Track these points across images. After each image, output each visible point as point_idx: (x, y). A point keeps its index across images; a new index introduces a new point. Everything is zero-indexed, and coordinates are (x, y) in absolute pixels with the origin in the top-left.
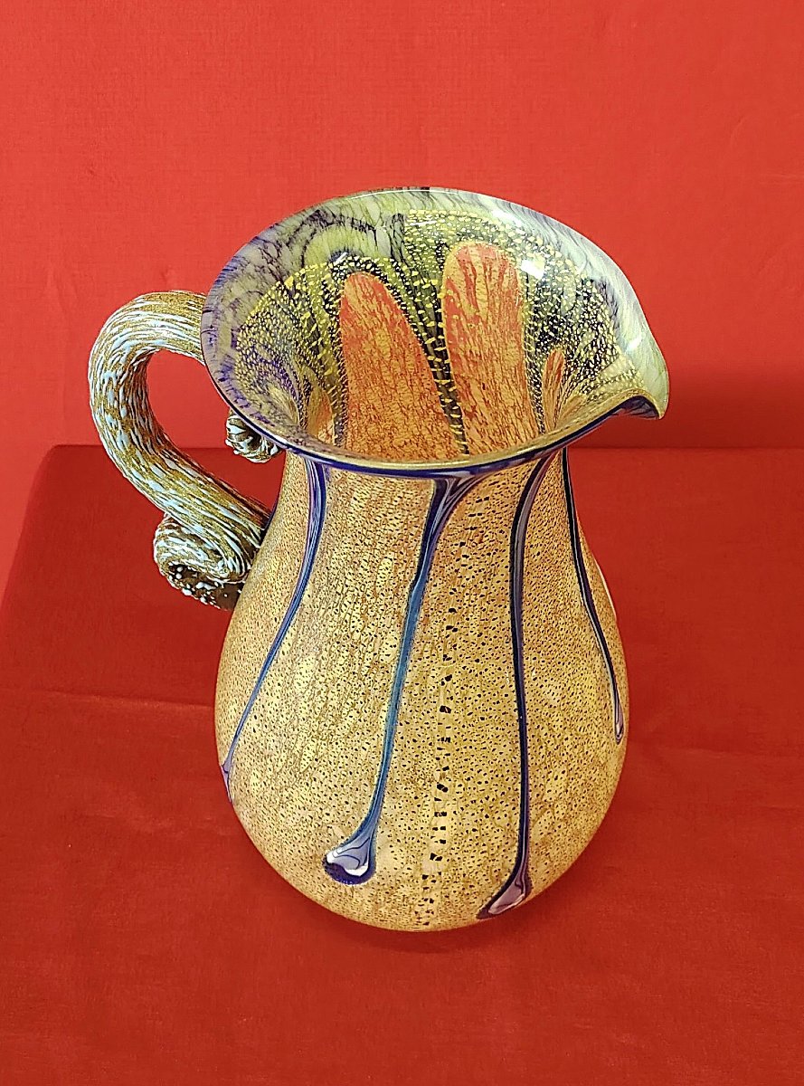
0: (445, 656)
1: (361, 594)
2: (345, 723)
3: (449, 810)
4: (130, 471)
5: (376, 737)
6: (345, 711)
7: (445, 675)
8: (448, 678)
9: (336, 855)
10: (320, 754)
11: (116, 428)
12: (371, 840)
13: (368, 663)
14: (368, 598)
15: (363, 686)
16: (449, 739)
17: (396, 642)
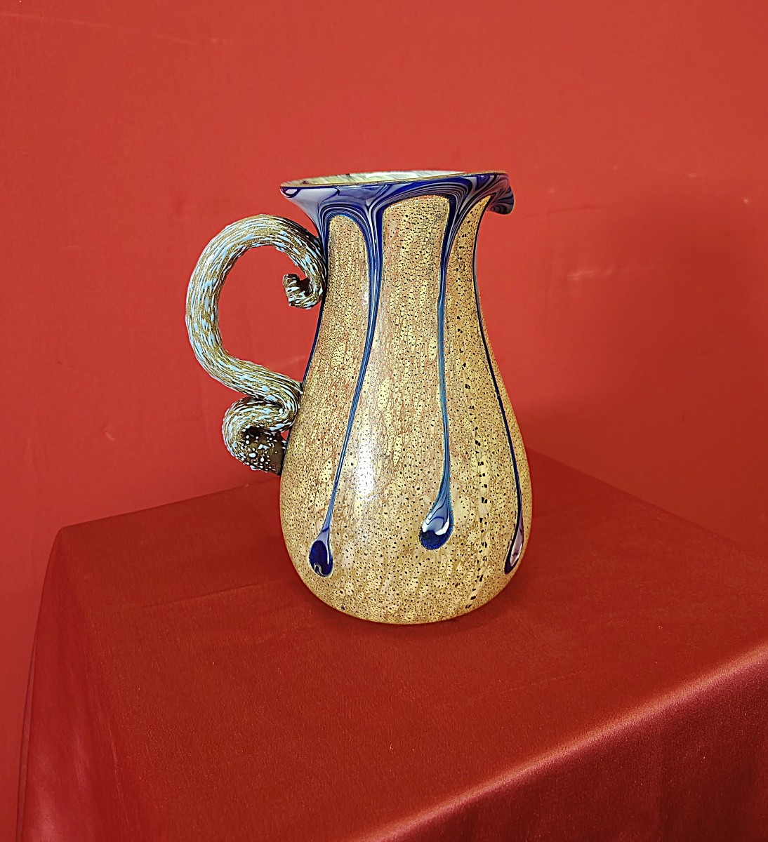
0: (460, 350)
1: (411, 317)
2: (418, 411)
3: (484, 459)
4: (217, 362)
5: (437, 414)
6: (416, 404)
7: (463, 364)
8: (465, 365)
9: (428, 521)
10: (406, 444)
11: (208, 330)
12: (448, 497)
13: (423, 365)
14: (416, 319)
15: (423, 381)
16: (473, 407)
17: (436, 344)
